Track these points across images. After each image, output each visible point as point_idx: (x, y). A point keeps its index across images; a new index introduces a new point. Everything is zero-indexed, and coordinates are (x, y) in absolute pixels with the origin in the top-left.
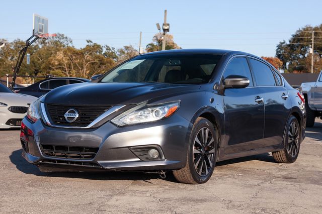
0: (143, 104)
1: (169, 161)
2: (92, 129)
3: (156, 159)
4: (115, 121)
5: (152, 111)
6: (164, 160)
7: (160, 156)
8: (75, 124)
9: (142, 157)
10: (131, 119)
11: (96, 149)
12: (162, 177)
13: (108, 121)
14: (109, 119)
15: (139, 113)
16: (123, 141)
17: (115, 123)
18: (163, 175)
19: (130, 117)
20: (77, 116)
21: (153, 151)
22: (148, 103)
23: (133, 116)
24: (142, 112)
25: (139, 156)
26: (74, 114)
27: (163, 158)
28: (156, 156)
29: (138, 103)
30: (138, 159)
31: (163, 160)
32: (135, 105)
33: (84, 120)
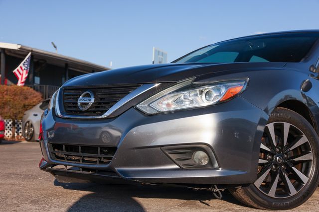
0: (188, 81)
1: (224, 170)
2: (108, 119)
3: (205, 166)
4: (143, 106)
5: (201, 92)
6: (218, 169)
7: (211, 163)
9: (182, 163)
10: (168, 105)
11: (112, 150)
13: (133, 107)
14: (134, 105)
15: (182, 96)
16: (153, 136)
17: (142, 109)
18: (217, 193)
19: (166, 102)
20: (93, 101)
21: (200, 154)
22: (195, 81)
23: (170, 101)
24: (186, 93)
25: (177, 162)
26: (88, 98)
27: (216, 165)
28: (205, 162)
29: (179, 80)
30: (176, 167)
31: (215, 169)
32: (175, 83)
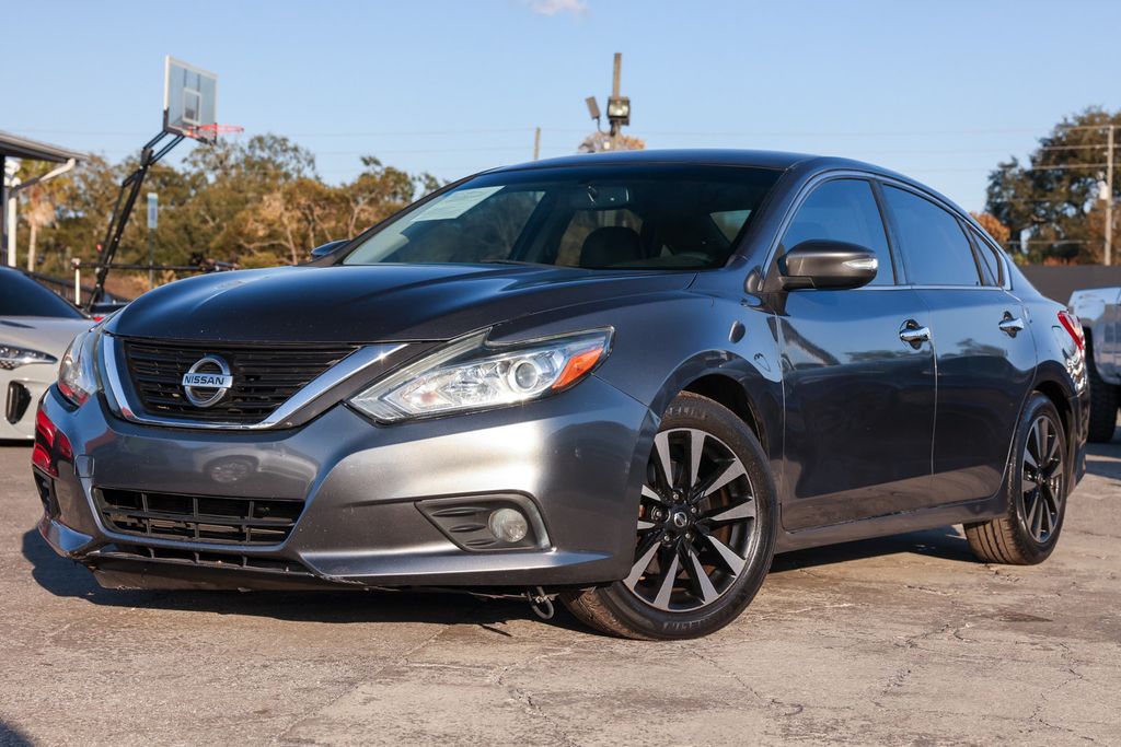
0: (473, 339)
1: (564, 554)
2: (281, 432)
3: (517, 544)
4: (366, 401)
5: (506, 366)
6: (548, 549)
7: (532, 535)
8: (217, 412)
9: (465, 539)
10: (427, 396)
11: (293, 508)
12: (543, 615)
13: (341, 402)
14: (343, 396)
15: (457, 375)
16: (392, 476)
17: (365, 408)
18: (543, 606)
19: (423, 389)
20: (229, 383)
21: (506, 517)
22: (491, 337)
23: (432, 387)
24: (468, 368)
25: (452, 535)
26: (215, 376)
27: (545, 541)
28: (518, 535)
29: (453, 335)
30: (450, 547)
31: (543, 550)
32: (444, 345)
33: (254, 399)
